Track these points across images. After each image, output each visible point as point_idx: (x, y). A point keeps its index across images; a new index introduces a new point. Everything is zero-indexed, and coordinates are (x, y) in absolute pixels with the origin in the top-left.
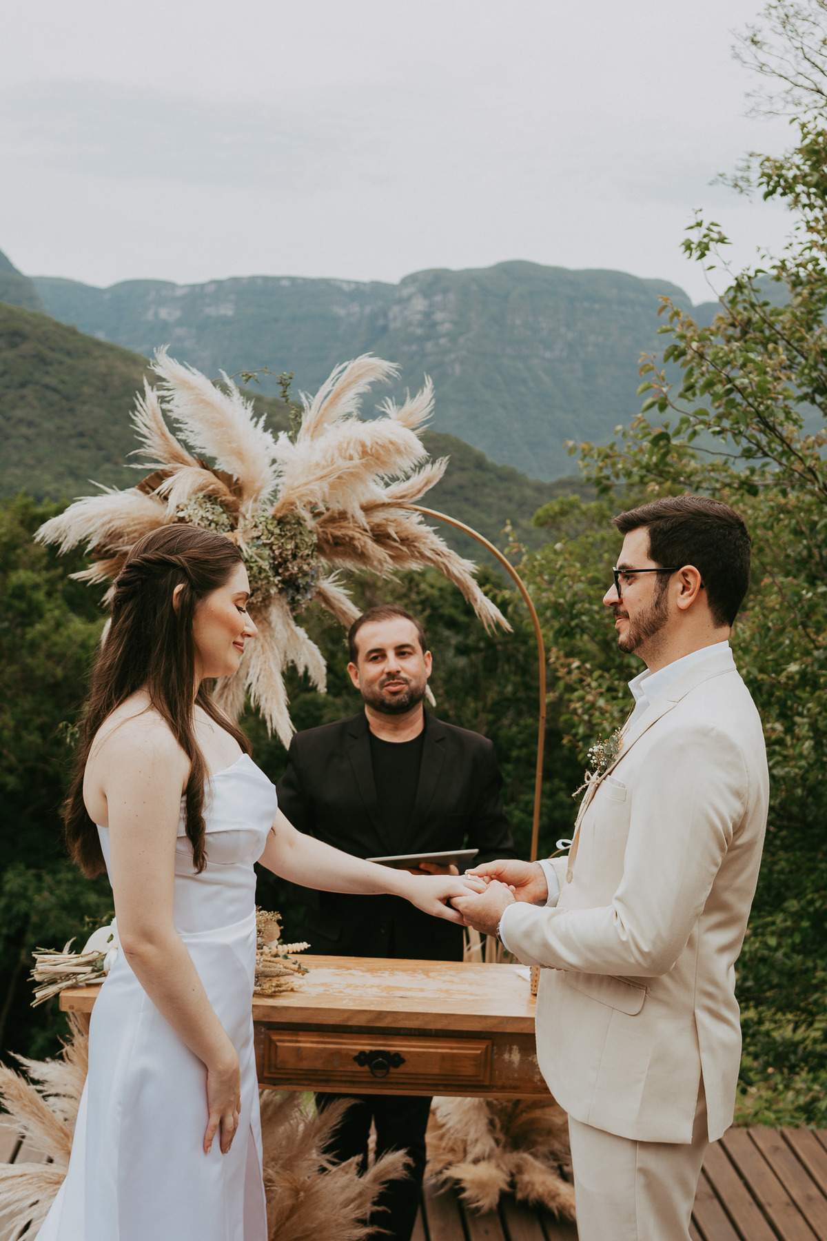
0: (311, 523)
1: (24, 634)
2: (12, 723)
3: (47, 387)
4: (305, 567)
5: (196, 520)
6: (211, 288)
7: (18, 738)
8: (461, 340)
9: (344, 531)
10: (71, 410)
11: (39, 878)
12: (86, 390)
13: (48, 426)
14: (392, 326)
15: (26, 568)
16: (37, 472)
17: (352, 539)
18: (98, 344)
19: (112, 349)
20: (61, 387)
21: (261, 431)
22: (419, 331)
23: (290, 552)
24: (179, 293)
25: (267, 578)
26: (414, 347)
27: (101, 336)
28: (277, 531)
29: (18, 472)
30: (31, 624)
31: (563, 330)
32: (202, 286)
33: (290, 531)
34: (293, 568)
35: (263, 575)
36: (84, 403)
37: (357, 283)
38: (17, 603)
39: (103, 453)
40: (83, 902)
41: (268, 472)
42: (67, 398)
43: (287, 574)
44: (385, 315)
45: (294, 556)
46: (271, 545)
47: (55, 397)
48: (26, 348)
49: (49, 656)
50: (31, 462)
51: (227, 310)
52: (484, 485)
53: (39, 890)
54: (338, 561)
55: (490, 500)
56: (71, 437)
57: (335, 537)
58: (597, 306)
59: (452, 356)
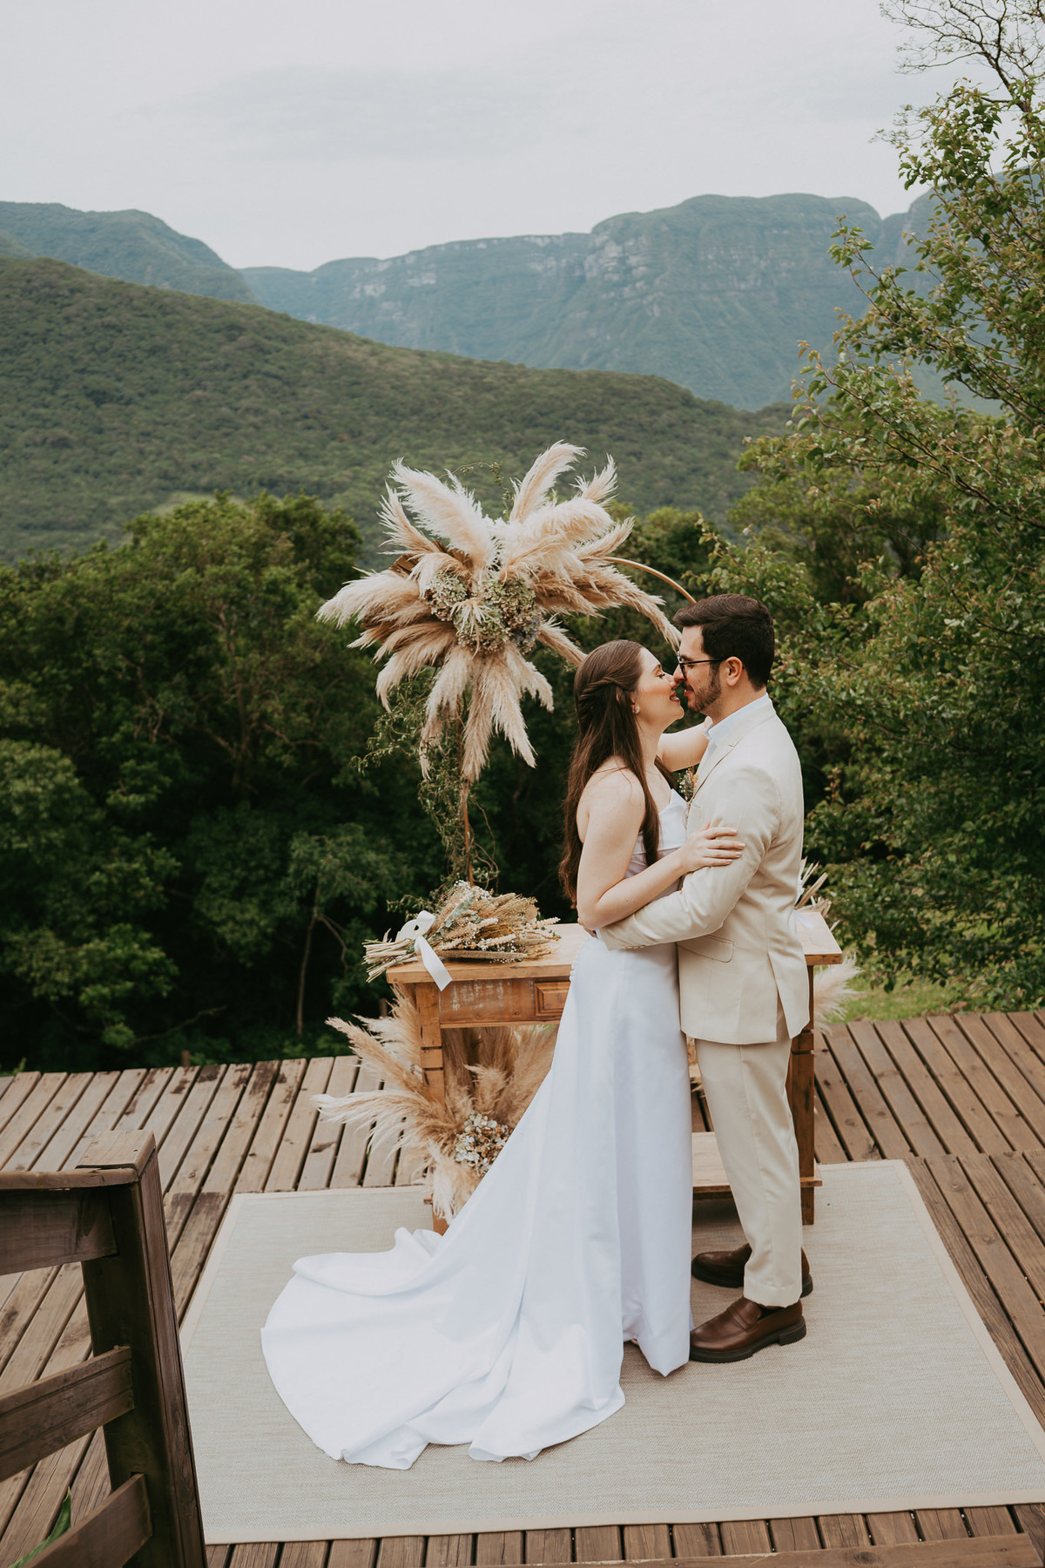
0: (529, 583)
1: (282, 625)
2: (281, 707)
3: (268, 375)
4: (528, 618)
5: (440, 592)
6: (411, 261)
7: (287, 719)
8: (657, 281)
9: (555, 586)
10: (294, 394)
11: (322, 843)
12: (304, 373)
13: (273, 411)
14: (589, 275)
15: (276, 564)
16: (269, 458)
17: (562, 591)
18: (311, 327)
19: (324, 331)
20: (281, 372)
21: (480, 514)
22: (616, 278)
23: (515, 608)
24: (381, 268)
25: (499, 630)
26: (612, 294)
27: (312, 319)
28: (503, 593)
29: (251, 459)
30: (287, 616)
31: (755, 260)
32: (403, 258)
33: (513, 591)
34: (519, 620)
36: (305, 386)
37: (550, 237)
38: (272, 598)
39: (328, 432)
40: (364, 861)
41: (491, 545)
42: (288, 384)
43: (515, 625)
44: (582, 266)
45: (519, 611)
46: (500, 604)
47: (277, 383)
48: (244, 339)
49: (306, 642)
50: (263, 448)
51: (429, 279)
52: (693, 421)
53: (323, 854)
54: (554, 608)
55: (700, 435)
56: (296, 420)
57: (548, 591)
58: (786, 232)
59: (650, 298)
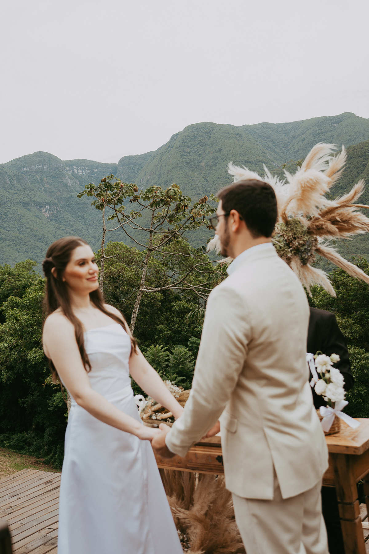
0: (305, 222)
23: (291, 237)
25: (285, 250)
33: (290, 227)
34: (296, 243)
35: (282, 249)
43: (294, 246)
45: (295, 238)
46: (283, 235)
54: (326, 237)
